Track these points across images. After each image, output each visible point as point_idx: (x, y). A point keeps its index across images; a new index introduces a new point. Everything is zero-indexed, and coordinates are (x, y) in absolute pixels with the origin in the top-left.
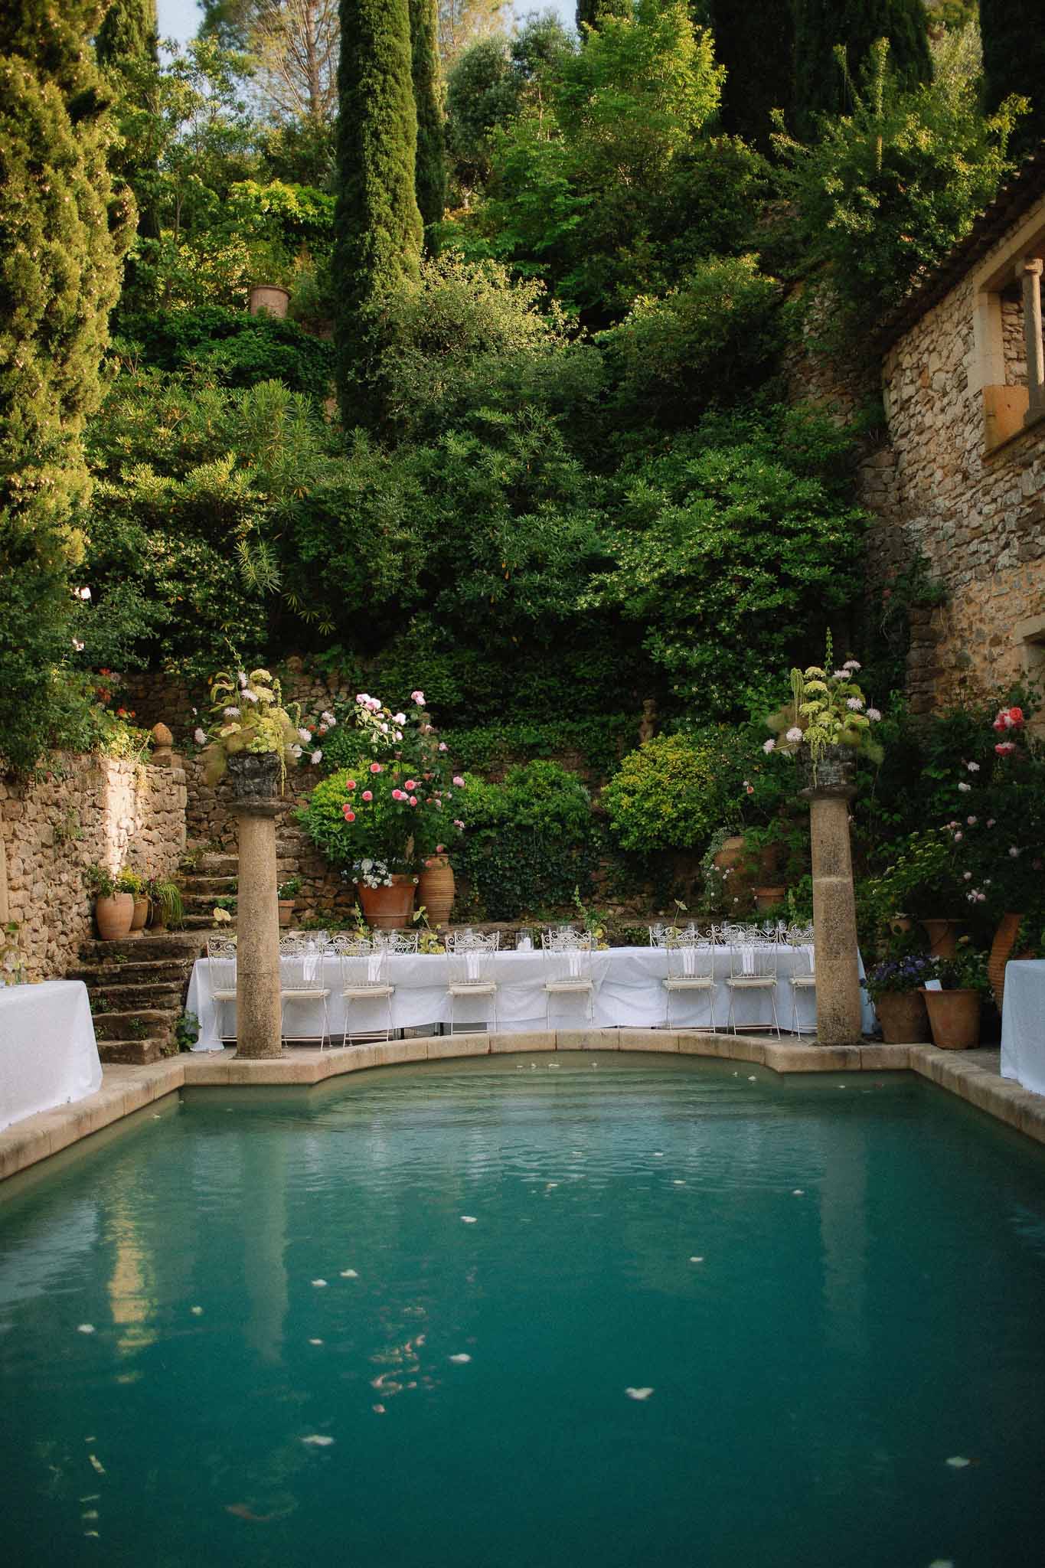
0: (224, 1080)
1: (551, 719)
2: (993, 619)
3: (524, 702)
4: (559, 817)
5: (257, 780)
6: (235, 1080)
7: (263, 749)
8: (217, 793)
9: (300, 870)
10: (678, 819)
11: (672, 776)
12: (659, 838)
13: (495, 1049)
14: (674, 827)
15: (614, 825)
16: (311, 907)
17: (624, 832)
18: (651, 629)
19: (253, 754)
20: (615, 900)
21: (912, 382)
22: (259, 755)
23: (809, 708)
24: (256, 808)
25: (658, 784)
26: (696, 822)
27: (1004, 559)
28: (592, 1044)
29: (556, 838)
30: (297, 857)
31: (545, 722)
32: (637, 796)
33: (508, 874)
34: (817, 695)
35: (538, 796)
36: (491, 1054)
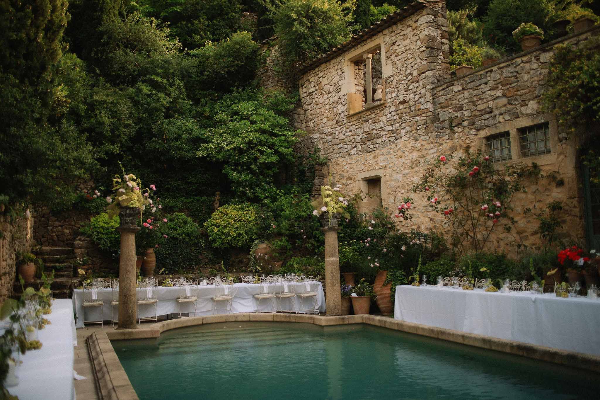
0: (123, 337)
1: (177, 197)
2: (348, 171)
3: (168, 190)
4: (188, 235)
5: (131, 218)
6: (127, 337)
7: (134, 206)
8: (40, 221)
9: (87, 254)
10: (236, 236)
11: (235, 221)
12: (228, 243)
13: (205, 322)
14: (235, 240)
15: (210, 238)
16: (91, 269)
17: (214, 241)
18: (226, 166)
19: (130, 208)
20: (208, 266)
21: (314, 86)
22: (133, 208)
23: (328, 200)
24: (132, 229)
25: (229, 223)
26: (243, 238)
27: (354, 151)
28: (239, 319)
29: (187, 243)
30: (86, 248)
31: (175, 198)
32: (221, 228)
33: (168, 256)
34: (329, 196)
35: (179, 227)
36: (203, 324)
